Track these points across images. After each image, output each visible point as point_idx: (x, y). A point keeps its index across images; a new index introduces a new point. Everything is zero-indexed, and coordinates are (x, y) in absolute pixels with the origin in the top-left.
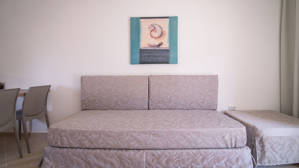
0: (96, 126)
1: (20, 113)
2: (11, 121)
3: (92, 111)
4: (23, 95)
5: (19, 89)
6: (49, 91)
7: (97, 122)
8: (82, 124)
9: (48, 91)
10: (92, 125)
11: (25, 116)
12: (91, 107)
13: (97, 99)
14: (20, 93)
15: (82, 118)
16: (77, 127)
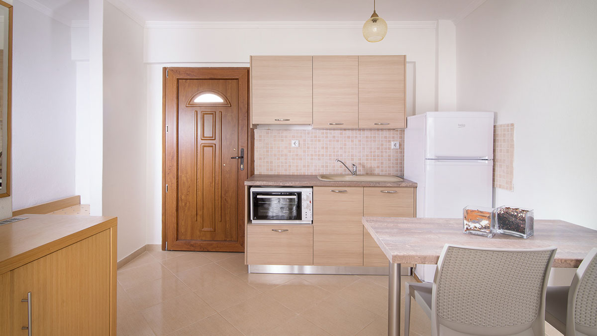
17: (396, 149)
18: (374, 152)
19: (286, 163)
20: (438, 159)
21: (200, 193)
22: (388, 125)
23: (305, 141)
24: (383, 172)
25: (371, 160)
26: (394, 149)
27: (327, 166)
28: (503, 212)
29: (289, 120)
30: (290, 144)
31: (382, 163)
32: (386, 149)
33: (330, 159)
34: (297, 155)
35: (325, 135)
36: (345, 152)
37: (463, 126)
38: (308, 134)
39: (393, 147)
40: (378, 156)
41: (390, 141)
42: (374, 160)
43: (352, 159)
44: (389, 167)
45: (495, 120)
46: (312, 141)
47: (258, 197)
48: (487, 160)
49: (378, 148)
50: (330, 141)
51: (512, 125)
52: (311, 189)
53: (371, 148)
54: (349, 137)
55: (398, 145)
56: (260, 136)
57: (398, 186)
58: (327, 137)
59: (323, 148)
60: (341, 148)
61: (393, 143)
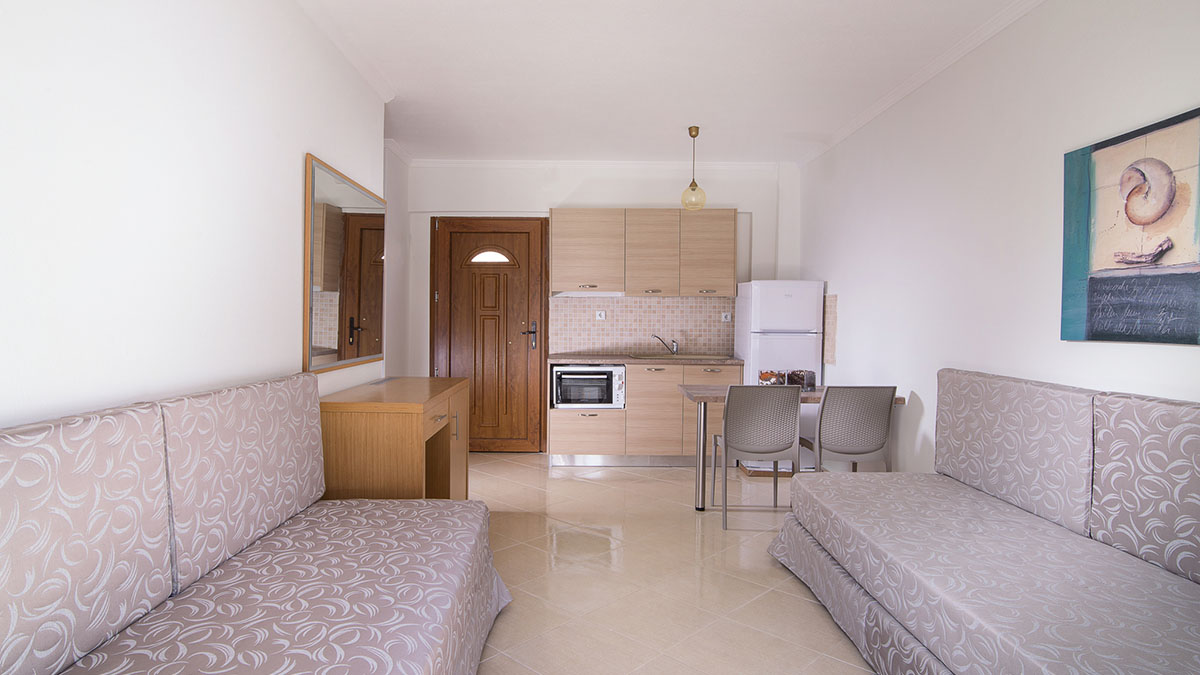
9: (892, 403)
12: (951, 469)
13: (964, 449)
17: (727, 322)
18: (700, 325)
19: (589, 339)
20: (763, 332)
21: (479, 378)
22: (716, 293)
23: (613, 311)
25: (696, 335)
26: (724, 322)
27: (640, 344)
28: (790, 373)
29: (596, 287)
30: (594, 316)
31: (710, 340)
32: (714, 322)
33: (645, 335)
34: (603, 330)
35: (639, 304)
36: (664, 326)
38: (618, 302)
39: (723, 319)
40: (705, 331)
41: (720, 312)
42: (700, 335)
43: (673, 335)
44: (719, 345)
45: (825, 291)
46: (622, 312)
47: (563, 376)
48: (816, 333)
49: (705, 321)
50: (645, 312)
51: (836, 296)
52: (622, 368)
53: (696, 321)
54: (668, 306)
55: (729, 317)
56: (557, 306)
57: (722, 363)
58: (641, 307)
59: (635, 321)
60: (659, 321)
61: (723, 315)
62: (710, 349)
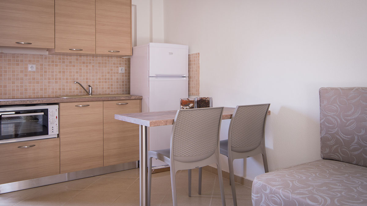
0: (336, 203)
1: (224, 144)
2: (214, 154)
3: (344, 165)
4: (229, 117)
5: (223, 108)
6: (268, 114)
7: (343, 193)
8: (310, 189)
9: (266, 114)
10: (327, 196)
11: (232, 150)
12: (341, 155)
13: (356, 141)
14: (224, 113)
15: (314, 175)
16: (297, 192)
17: (122, 73)
18: (105, 75)
19: (22, 87)
20: (157, 77)
22: (119, 53)
23: (42, 65)
24: (112, 92)
25: (103, 82)
26: (120, 73)
27: (64, 89)
28: (199, 99)
29: (31, 44)
30: (26, 68)
31: (112, 85)
32: (114, 73)
33: (67, 82)
34: (34, 79)
35: (62, 60)
36: (81, 76)
37: (171, 53)
38: (45, 58)
39: (120, 71)
40: (109, 79)
41: (117, 67)
42: (106, 82)
43: (87, 82)
44: (117, 88)
45: (189, 51)
46: (49, 65)
48: (185, 77)
49: (109, 73)
50: (67, 66)
51: (199, 54)
52: (57, 106)
53: (103, 73)
54: (84, 63)
55: (124, 70)
57: (129, 99)
58: (64, 62)
59: (60, 72)
61: (120, 69)
62: (112, 91)
